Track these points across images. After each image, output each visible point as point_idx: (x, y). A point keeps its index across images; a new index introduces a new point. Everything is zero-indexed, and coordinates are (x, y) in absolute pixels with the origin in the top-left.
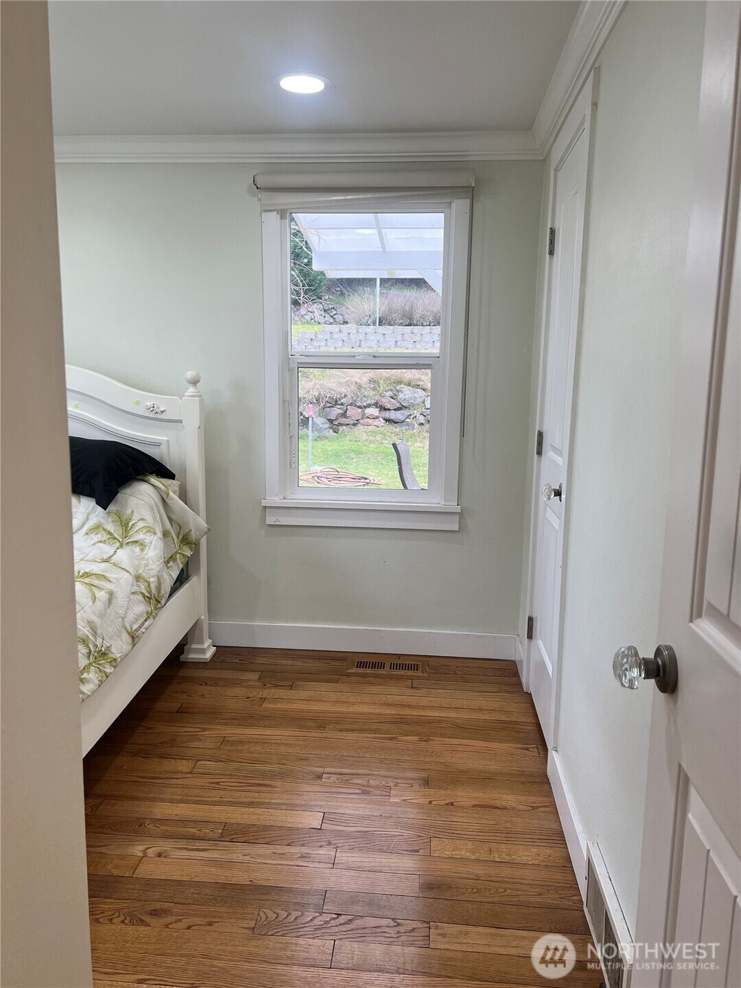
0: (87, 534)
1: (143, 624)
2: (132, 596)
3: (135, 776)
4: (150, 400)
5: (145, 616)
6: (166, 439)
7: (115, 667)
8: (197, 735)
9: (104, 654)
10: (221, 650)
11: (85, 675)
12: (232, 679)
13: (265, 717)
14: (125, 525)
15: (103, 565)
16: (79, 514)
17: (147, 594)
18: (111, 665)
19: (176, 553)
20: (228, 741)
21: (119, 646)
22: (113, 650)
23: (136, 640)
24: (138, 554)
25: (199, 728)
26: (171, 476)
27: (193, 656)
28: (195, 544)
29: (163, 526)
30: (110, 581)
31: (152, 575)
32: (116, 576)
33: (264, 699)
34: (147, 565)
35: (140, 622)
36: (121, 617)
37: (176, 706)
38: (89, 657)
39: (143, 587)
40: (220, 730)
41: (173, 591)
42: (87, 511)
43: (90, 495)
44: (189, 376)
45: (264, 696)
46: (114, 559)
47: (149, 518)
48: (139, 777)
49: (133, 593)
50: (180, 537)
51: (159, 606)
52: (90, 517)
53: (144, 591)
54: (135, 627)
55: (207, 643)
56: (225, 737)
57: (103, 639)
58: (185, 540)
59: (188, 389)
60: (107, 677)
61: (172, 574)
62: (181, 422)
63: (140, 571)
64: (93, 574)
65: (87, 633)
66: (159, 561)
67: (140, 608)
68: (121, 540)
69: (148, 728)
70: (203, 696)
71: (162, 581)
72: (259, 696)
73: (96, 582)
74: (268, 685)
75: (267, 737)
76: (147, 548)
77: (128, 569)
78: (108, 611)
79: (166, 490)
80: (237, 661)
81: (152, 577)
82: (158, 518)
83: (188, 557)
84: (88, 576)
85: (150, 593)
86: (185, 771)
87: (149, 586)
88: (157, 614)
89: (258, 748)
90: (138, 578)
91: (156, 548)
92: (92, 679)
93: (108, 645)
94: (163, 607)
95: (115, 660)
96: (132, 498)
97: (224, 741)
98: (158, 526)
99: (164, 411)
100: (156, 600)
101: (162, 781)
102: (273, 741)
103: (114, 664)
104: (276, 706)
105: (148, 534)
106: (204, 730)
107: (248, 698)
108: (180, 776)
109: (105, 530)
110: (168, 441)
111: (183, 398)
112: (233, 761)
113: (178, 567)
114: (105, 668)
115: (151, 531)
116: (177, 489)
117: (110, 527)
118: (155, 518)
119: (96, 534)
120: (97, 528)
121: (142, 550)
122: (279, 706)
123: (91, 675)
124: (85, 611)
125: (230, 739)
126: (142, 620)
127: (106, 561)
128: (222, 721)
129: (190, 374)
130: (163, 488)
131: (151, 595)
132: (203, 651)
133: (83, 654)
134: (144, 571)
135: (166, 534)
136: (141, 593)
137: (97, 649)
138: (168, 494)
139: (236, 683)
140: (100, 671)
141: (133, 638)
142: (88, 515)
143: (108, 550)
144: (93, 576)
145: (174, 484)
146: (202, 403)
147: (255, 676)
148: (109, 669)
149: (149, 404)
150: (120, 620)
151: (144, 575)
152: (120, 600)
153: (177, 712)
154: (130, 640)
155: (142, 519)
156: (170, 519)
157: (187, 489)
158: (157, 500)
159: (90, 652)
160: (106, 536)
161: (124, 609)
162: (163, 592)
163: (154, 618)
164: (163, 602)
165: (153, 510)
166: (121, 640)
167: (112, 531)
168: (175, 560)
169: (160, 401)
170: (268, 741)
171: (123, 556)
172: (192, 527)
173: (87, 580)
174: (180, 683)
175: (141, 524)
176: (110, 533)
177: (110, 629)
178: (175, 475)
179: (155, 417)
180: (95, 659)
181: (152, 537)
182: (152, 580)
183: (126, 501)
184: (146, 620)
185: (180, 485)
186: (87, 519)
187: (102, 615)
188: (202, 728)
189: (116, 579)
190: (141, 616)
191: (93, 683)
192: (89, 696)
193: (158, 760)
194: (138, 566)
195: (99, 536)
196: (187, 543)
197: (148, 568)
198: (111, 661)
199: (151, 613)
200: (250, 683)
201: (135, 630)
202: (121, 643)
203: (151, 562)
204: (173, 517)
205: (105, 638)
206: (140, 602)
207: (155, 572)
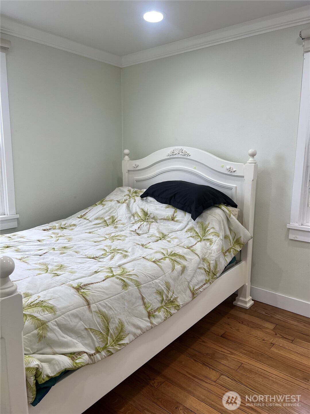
0: (186, 232)
1: (202, 286)
2: (198, 270)
3: (186, 371)
4: (229, 165)
5: (204, 282)
6: (235, 186)
7: (178, 310)
8: (227, 356)
9: (172, 302)
10: (257, 303)
11: (157, 313)
12: (258, 324)
13: (271, 358)
14: (204, 230)
15: (186, 250)
16: (184, 221)
17: (207, 270)
18: (175, 309)
19: (231, 248)
20: (243, 367)
21: (183, 298)
22: (179, 300)
23: (195, 296)
24: (208, 246)
25: (230, 351)
26: (235, 206)
27: (240, 304)
28: (243, 244)
29: (225, 232)
30: (186, 260)
31: (213, 259)
32: (190, 257)
33: (273, 344)
34: (211, 253)
35: (200, 285)
36: (188, 281)
37: (222, 332)
38: (162, 302)
39: (205, 265)
40: (241, 357)
41: (226, 269)
42: (188, 220)
43: (190, 212)
44: (250, 152)
45: (273, 342)
46: (194, 247)
47: (217, 228)
48: (187, 372)
49: (200, 268)
50: (235, 240)
51: (215, 277)
52: (189, 223)
53: (206, 268)
54: (197, 287)
55: (249, 298)
56: (242, 364)
57: (173, 293)
58: (237, 242)
59: (249, 159)
60: (171, 316)
61: (226, 259)
62: (243, 177)
63: (206, 256)
64: (178, 255)
65: (163, 288)
66: (217, 252)
67: (202, 277)
68: (201, 237)
69: (203, 342)
70: (238, 330)
71: (218, 263)
72: (271, 341)
73: (178, 260)
74: (278, 335)
75: (268, 374)
76: (213, 244)
77: (199, 254)
78: (181, 277)
79: (229, 213)
80: (264, 313)
81: (212, 260)
82: (223, 228)
83: (238, 251)
84: (175, 256)
85: (210, 269)
86: (213, 379)
87: (209, 265)
88: (213, 282)
89: (260, 380)
90: (204, 260)
91: (217, 245)
92: (161, 316)
93: (176, 297)
94: (218, 278)
95: (178, 306)
96: (210, 216)
97: (241, 366)
98: (222, 233)
99: (235, 171)
100: (214, 274)
101: (198, 381)
102: (270, 378)
103: (177, 308)
104: (280, 352)
105: (215, 236)
106: (232, 353)
107: (263, 340)
108: (208, 381)
109: (195, 231)
110: (236, 187)
111: (246, 164)
112: (242, 383)
113: (231, 256)
114: (171, 310)
115: (217, 235)
116: (237, 213)
117: (197, 230)
118: (220, 228)
119: (191, 232)
120: (191, 229)
121: (211, 244)
122: (281, 352)
123: (160, 314)
124: (165, 276)
125: (245, 366)
126: (202, 284)
127: (188, 248)
128: (244, 351)
129: (251, 151)
130: (228, 212)
131: (210, 270)
132: (246, 302)
133: (158, 301)
134: (208, 256)
135: (226, 237)
136: (205, 269)
137: (168, 299)
138: (230, 216)
139: (259, 327)
140: (167, 311)
141: (193, 294)
142: (188, 222)
143: (193, 241)
144: (177, 256)
145: (235, 210)
146: (256, 167)
147: (271, 326)
148: (173, 311)
149: (228, 167)
150: (187, 283)
151: (208, 258)
152: (189, 271)
153: (221, 336)
154: (191, 295)
155: (213, 228)
156: (230, 230)
157: (244, 214)
158: (223, 218)
159: (163, 300)
160: (195, 234)
161: (190, 277)
162: (218, 269)
163: (210, 283)
164: (218, 275)
165: (220, 223)
166: (185, 295)
167: (198, 232)
168: (230, 252)
169: (234, 166)
170: (267, 377)
171: (199, 247)
172: (242, 235)
173: (173, 258)
174: (228, 318)
175: (212, 230)
176: (197, 233)
177: (179, 288)
178: (237, 206)
179: (231, 174)
180: (166, 304)
181: (217, 238)
182: (212, 262)
183: (207, 218)
184: (204, 284)
185: (239, 211)
186: (188, 224)
187: (175, 280)
188: (231, 352)
189: (190, 259)
190: (202, 281)
191: (161, 318)
192: (157, 325)
193: (201, 365)
194: (206, 253)
195: (192, 233)
196: (239, 244)
197: (211, 255)
198: (175, 307)
199: (209, 281)
200: (267, 330)
201: (196, 290)
202: (184, 296)
203: (213, 252)
204: (232, 228)
205: (175, 292)
206: (202, 274)
207: (214, 258)
